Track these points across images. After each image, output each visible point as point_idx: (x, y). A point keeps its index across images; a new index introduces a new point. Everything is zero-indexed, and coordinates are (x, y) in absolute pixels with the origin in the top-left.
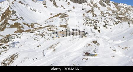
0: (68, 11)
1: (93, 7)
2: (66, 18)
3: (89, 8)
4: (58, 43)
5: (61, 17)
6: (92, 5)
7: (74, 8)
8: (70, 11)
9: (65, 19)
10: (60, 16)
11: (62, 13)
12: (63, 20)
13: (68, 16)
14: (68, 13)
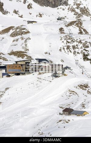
0: (29, 22)
1: (79, 16)
2: (25, 36)
3: (71, 17)
4: (7, 89)
5: (13, 35)
6: (78, 11)
7: (41, 15)
8: (32, 22)
9: (22, 39)
10: (11, 31)
11: (16, 26)
12: (17, 40)
13: (28, 32)
14: (29, 27)
